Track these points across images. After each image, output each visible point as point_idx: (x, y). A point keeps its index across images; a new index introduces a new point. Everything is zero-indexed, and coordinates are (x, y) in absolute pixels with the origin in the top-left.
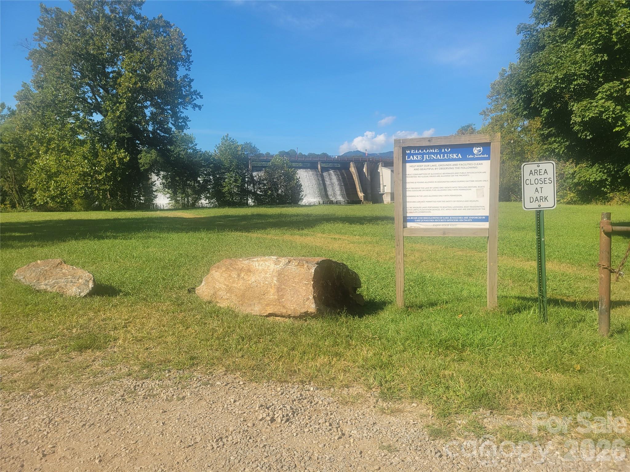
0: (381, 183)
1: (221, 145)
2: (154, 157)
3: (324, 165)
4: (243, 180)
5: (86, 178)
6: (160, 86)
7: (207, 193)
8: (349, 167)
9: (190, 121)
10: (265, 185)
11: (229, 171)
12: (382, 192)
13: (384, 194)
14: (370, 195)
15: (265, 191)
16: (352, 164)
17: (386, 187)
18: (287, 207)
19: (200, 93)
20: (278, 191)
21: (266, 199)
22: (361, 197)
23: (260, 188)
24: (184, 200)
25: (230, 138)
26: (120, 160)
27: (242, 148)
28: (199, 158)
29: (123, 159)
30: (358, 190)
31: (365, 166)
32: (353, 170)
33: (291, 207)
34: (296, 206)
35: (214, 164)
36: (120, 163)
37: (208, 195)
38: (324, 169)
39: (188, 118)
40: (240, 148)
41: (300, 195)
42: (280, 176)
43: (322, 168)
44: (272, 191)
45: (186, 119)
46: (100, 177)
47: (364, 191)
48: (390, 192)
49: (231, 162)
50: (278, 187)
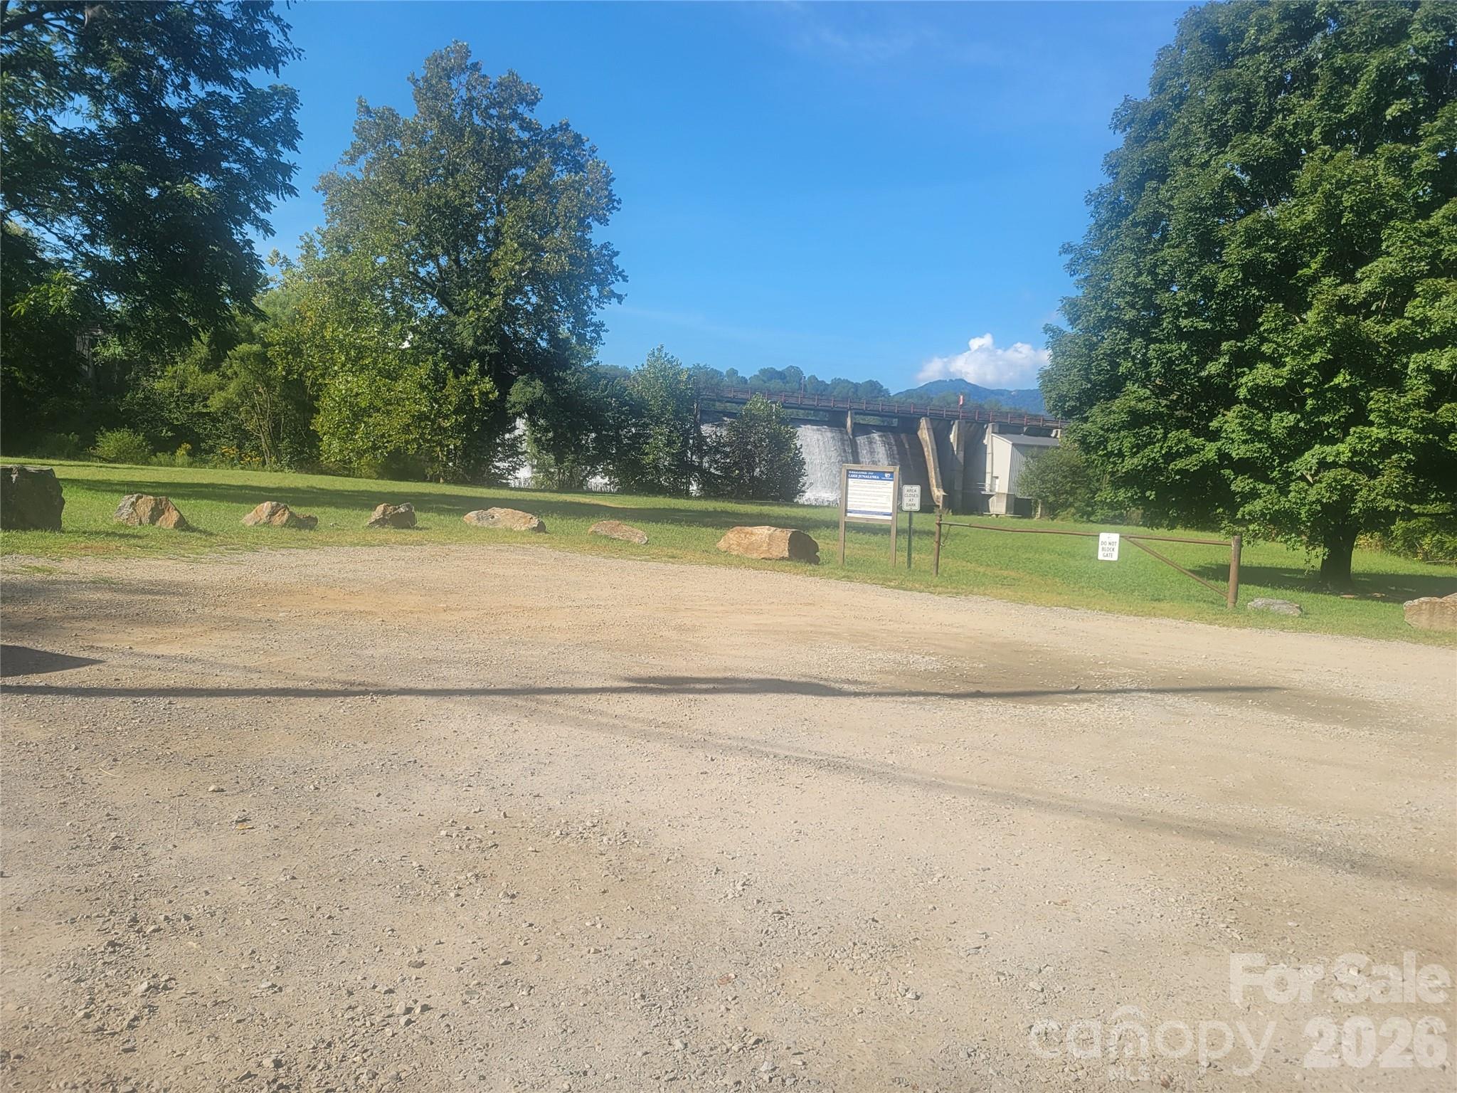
0: (988, 469)
1: (646, 366)
2: (538, 395)
3: (861, 420)
4: (685, 444)
5: (423, 424)
6: (562, 265)
7: (609, 464)
8: (918, 428)
9: (607, 331)
10: (726, 455)
11: (658, 422)
12: (987, 491)
13: (992, 496)
14: (960, 496)
15: (726, 469)
16: (923, 422)
17: (997, 481)
18: (770, 504)
19: (623, 271)
20: (754, 471)
21: (728, 485)
22: (938, 497)
23: (717, 462)
24: (564, 473)
25: (666, 354)
26: (484, 394)
27: (689, 377)
28: (603, 392)
29: (488, 393)
30: (933, 481)
31: (955, 428)
32: (925, 434)
33: (779, 505)
34: (787, 505)
35: (630, 406)
36: (481, 402)
37: (611, 467)
38: (861, 429)
39: (603, 325)
40: (684, 377)
41: (799, 482)
42: (761, 440)
43: (855, 425)
44: (741, 469)
45: (599, 327)
46: (447, 424)
47: (946, 485)
48: (1006, 492)
49: (665, 405)
50: (754, 461)
